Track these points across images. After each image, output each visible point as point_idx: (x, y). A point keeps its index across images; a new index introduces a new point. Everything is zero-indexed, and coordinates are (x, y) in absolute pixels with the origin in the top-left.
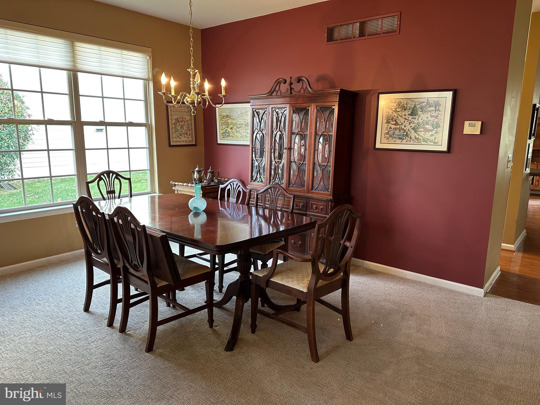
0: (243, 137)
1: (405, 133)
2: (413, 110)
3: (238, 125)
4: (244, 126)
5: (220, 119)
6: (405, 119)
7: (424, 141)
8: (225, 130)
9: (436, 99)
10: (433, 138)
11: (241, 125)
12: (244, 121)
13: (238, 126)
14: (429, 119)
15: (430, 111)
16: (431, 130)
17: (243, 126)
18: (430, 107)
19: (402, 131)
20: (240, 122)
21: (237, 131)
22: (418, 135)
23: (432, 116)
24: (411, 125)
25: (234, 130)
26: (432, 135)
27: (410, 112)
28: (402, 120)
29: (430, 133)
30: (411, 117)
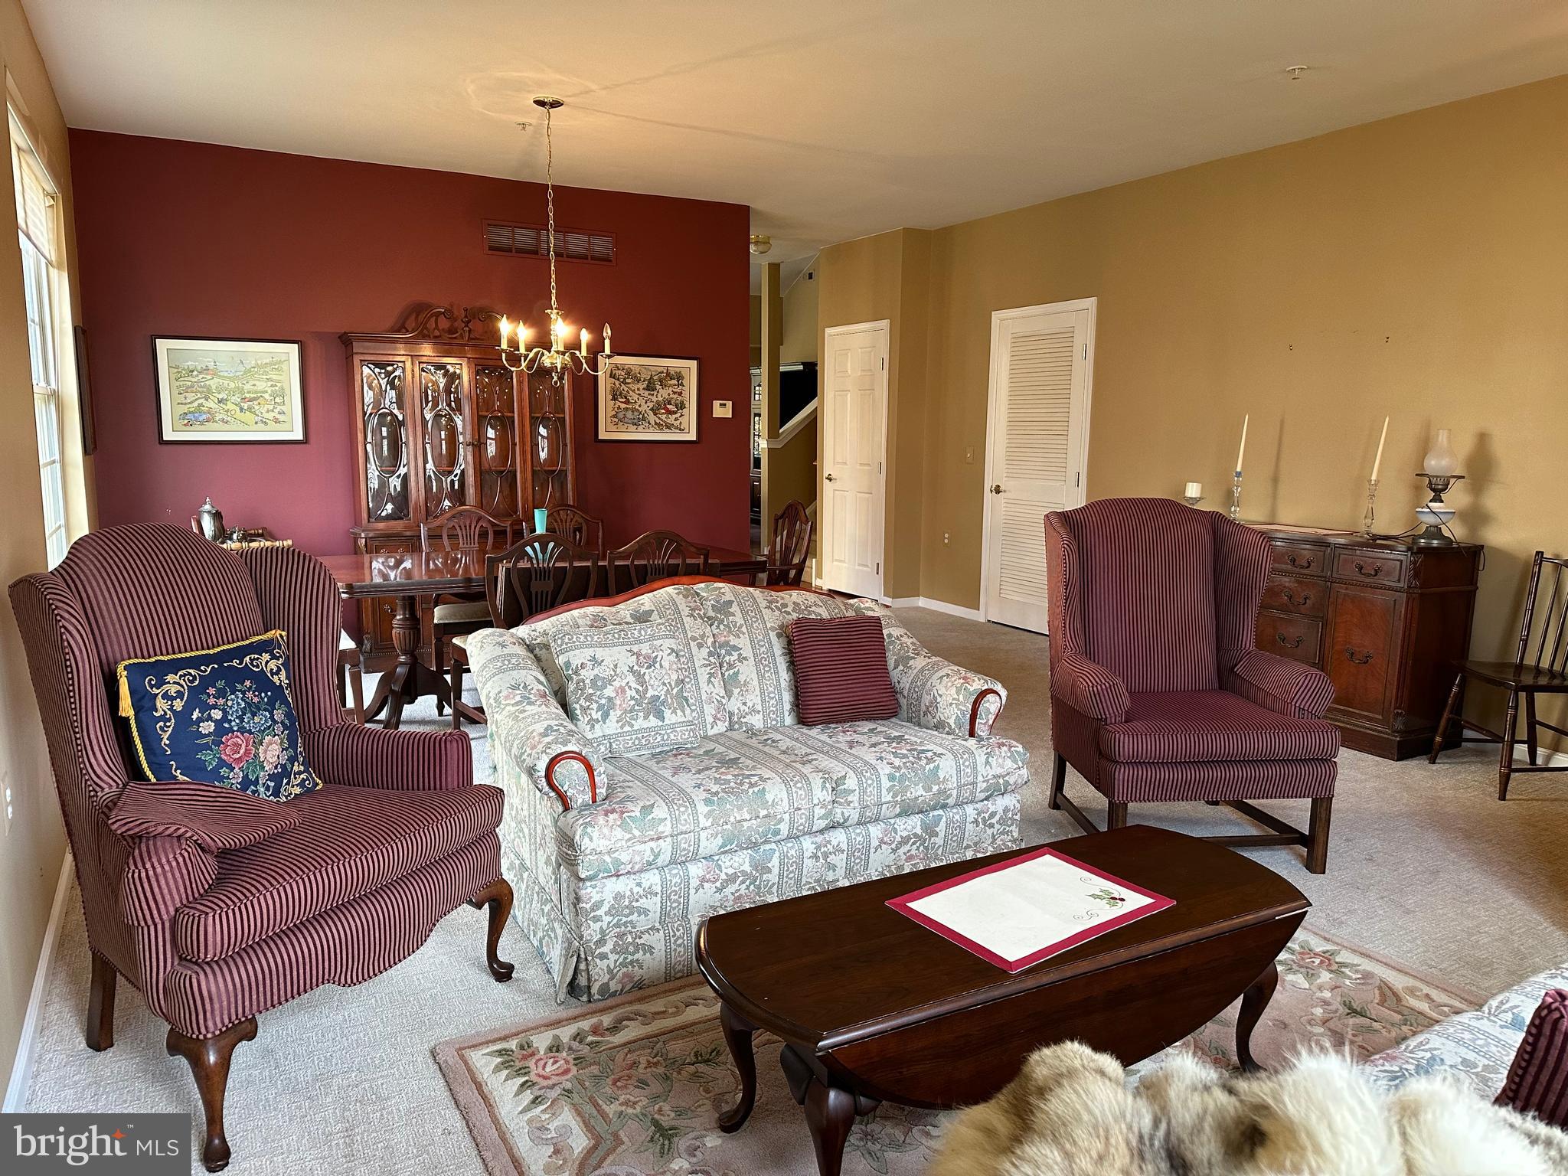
0: (266, 423)
1: (641, 416)
2: (649, 383)
3: (249, 392)
4: (271, 396)
5: (173, 377)
6: (639, 395)
7: (668, 427)
8: (196, 404)
9: (678, 370)
10: (678, 422)
11: (256, 392)
12: (270, 384)
13: (247, 395)
14: (671, 396)
15: (671, 385)
16: (675, 412)
17: (266, 396)
18: (671, 379)
19: (636, 413)
20: (254, 385)
21: (241, 410)
22: (659, 418)
23: (674, 393)
24: (648, 404)
25: (230, 406)
26: (676, 419)
27: (645, 386)
28: (636, 397)
29: (675, 416)
30: (647, 393)
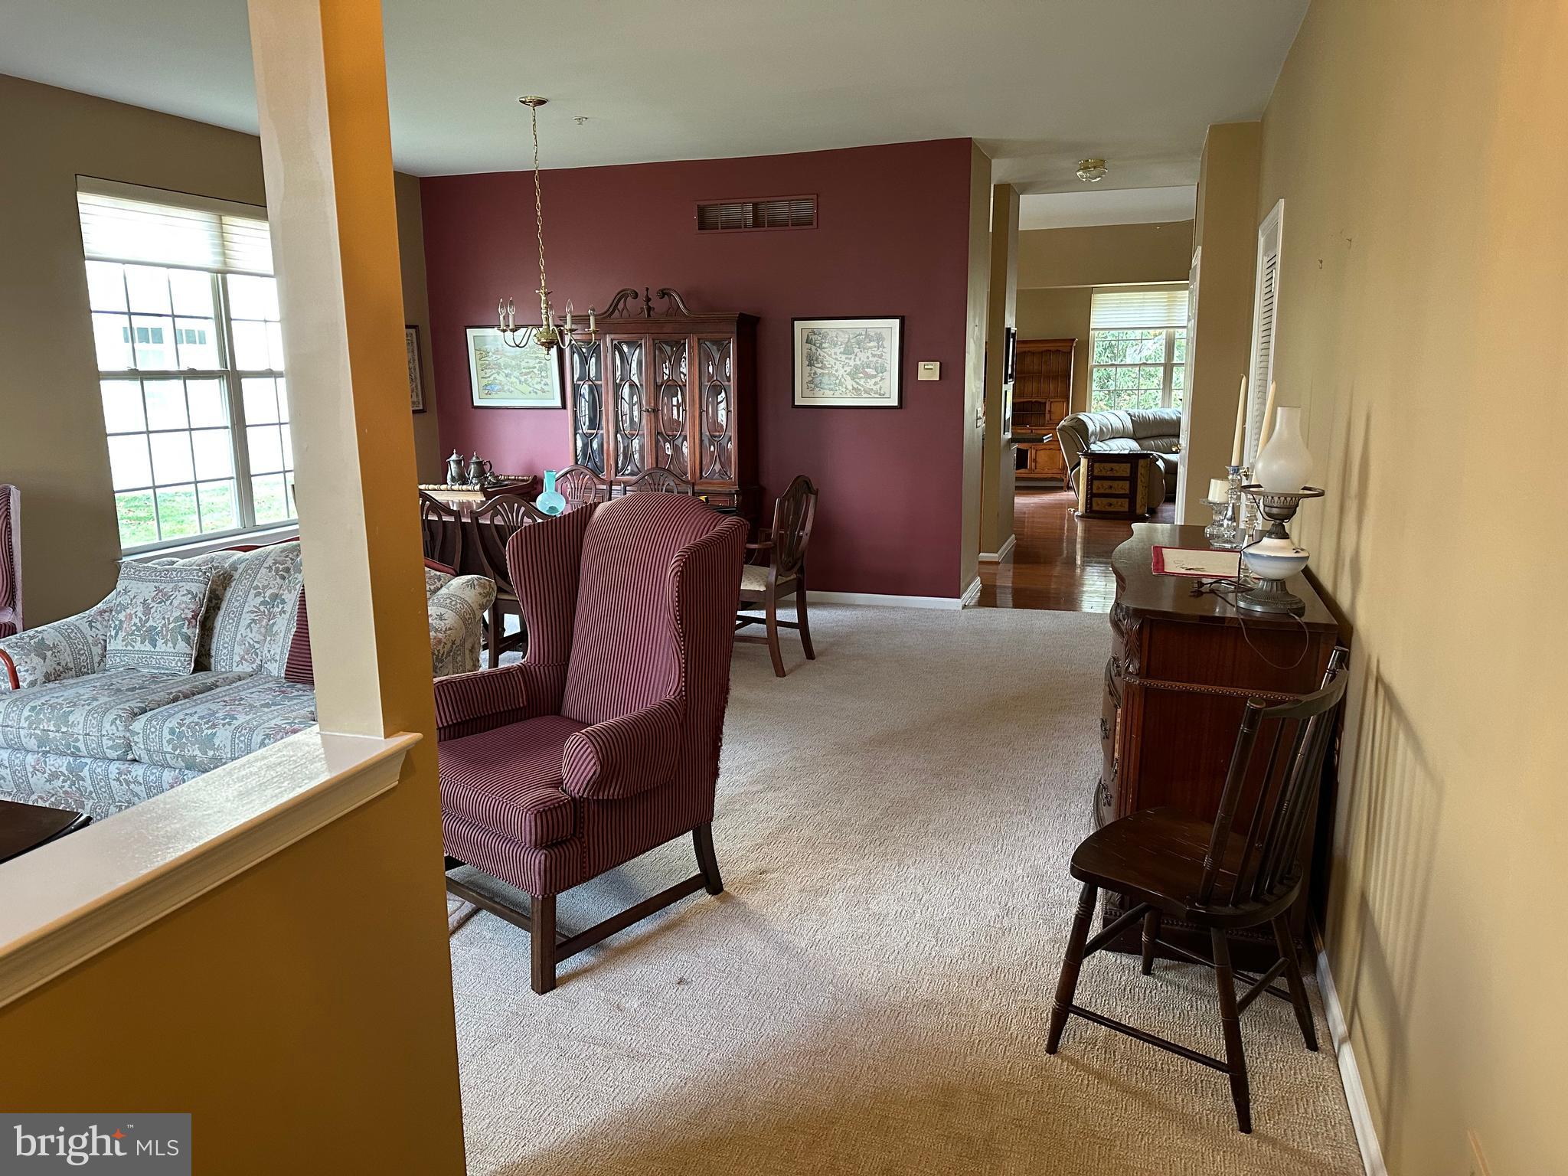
0: (536, 393)
1: (838, 381)
2: (847, 346)
3: (524, 368)
4: (538, 370)
5: (478, 357)
6: (836, 359)
7: (866, 392)
8: (492, 378)
9: (878, 331)
10: (878, 387)
11: (529, 368)
12: (538, 361)
13: (524, 371)
14: (871, 359)
15: (871, 348)
16: (875, 376)
17: (536, 371)
18: (870, 341)
19: (832, 378)
20: (527, 362)
21: (520, 381)
22: (858, 383)
23: (874, 356)
24: (846, 368)
25: (513, 379)
26: (876, 384)
27: (842, 350)
28: (832, 362)
29: (874, 380)
30: (844, 357)
